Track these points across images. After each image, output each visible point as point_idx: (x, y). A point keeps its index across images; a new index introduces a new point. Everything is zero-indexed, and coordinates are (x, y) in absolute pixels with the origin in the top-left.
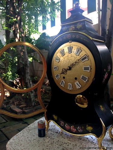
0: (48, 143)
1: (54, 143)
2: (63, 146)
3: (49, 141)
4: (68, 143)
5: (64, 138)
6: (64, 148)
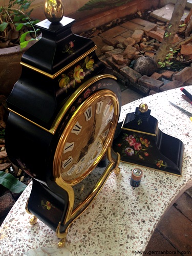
0: (100, 236)
1: (100, 227)
2: (108, 214)
3: (97, 234)
4: (100, 208)
6: (112, 213)
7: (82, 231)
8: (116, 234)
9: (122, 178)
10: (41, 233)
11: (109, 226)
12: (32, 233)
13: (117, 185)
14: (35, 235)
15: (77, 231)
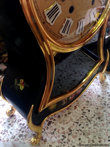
0: (82, 140)
1: (83, 130)
2: (92, 117)
3: (78, 137)
4: (83, 110)
5: (69, 114)
6: (96, 116)
7: (61, 131)
8: (102, 140)
9: (108, 86)
10: (16, 126)
11: (93, 130)
12: (7, 125)
13: (102, 91)
14: (9, 127)
15: (55, 130)
